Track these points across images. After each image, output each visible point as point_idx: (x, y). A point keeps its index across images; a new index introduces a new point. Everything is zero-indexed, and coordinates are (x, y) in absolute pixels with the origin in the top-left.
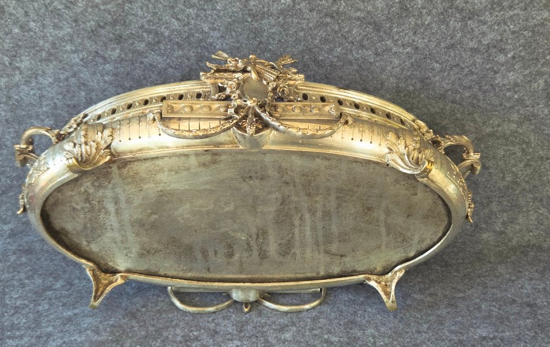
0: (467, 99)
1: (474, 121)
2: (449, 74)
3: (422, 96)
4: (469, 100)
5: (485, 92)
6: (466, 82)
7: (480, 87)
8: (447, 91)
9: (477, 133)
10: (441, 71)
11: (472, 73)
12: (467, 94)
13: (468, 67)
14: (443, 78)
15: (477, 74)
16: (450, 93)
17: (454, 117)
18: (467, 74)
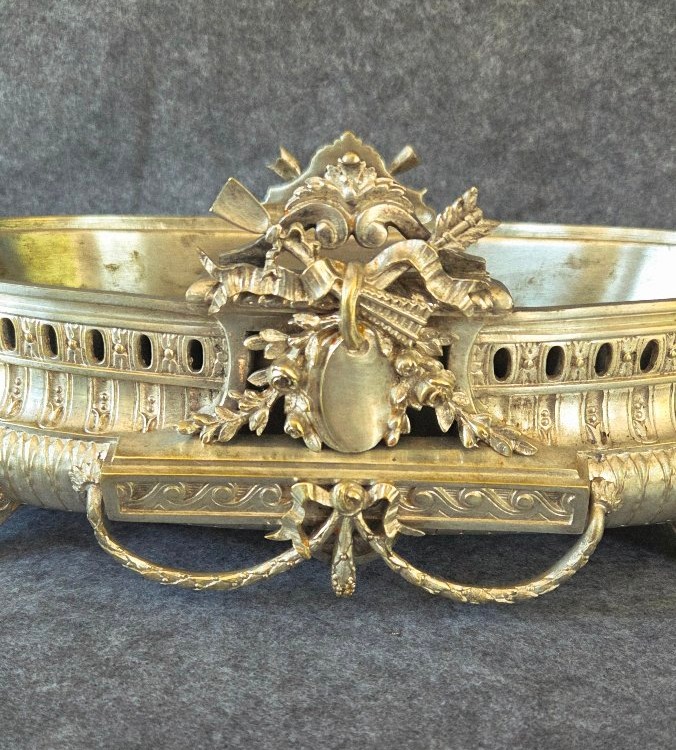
0: (630, 100)
1: (642, 148)
2: (598, 49)
3: (549, 94)
4: (634, 104)
5: (663, 85)
6: (631, 64)
7: (656, 73)
8: (593, 85)
9: (645, 173)
10: (586, 42)
11: (642, 45)
12: (631, 90)
13: (633, 32)
14: (587, 58)
15: (651, 46)
16: (598, 87)
17: (604, 141)
18: (632, 48)
